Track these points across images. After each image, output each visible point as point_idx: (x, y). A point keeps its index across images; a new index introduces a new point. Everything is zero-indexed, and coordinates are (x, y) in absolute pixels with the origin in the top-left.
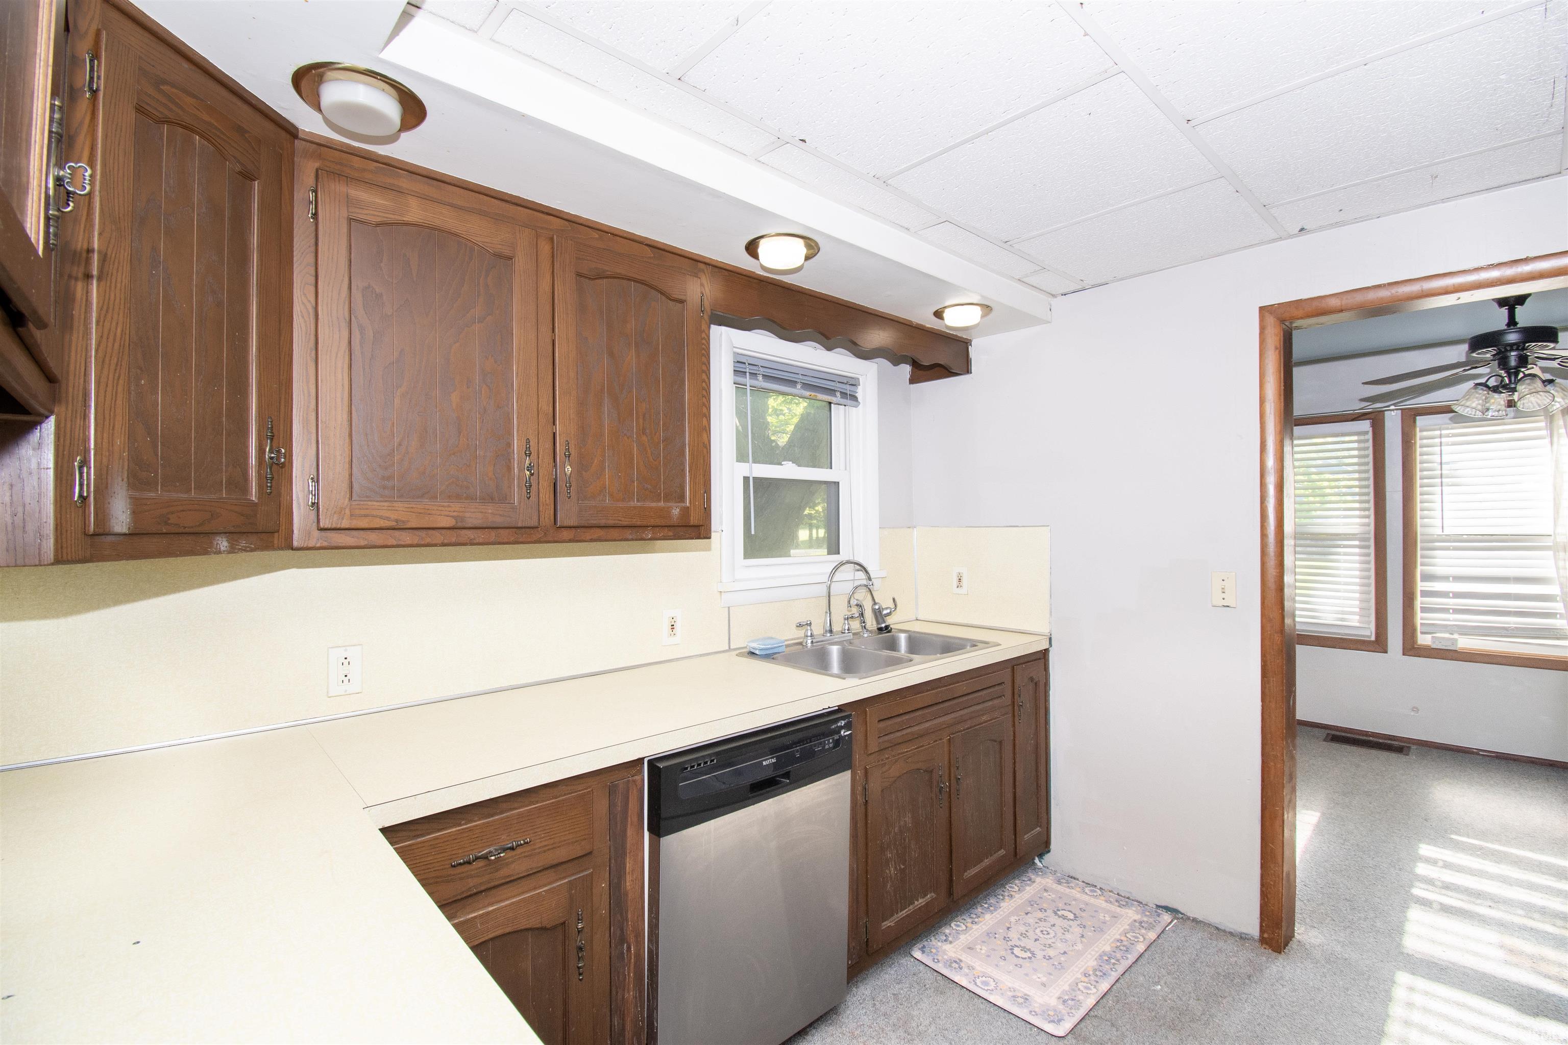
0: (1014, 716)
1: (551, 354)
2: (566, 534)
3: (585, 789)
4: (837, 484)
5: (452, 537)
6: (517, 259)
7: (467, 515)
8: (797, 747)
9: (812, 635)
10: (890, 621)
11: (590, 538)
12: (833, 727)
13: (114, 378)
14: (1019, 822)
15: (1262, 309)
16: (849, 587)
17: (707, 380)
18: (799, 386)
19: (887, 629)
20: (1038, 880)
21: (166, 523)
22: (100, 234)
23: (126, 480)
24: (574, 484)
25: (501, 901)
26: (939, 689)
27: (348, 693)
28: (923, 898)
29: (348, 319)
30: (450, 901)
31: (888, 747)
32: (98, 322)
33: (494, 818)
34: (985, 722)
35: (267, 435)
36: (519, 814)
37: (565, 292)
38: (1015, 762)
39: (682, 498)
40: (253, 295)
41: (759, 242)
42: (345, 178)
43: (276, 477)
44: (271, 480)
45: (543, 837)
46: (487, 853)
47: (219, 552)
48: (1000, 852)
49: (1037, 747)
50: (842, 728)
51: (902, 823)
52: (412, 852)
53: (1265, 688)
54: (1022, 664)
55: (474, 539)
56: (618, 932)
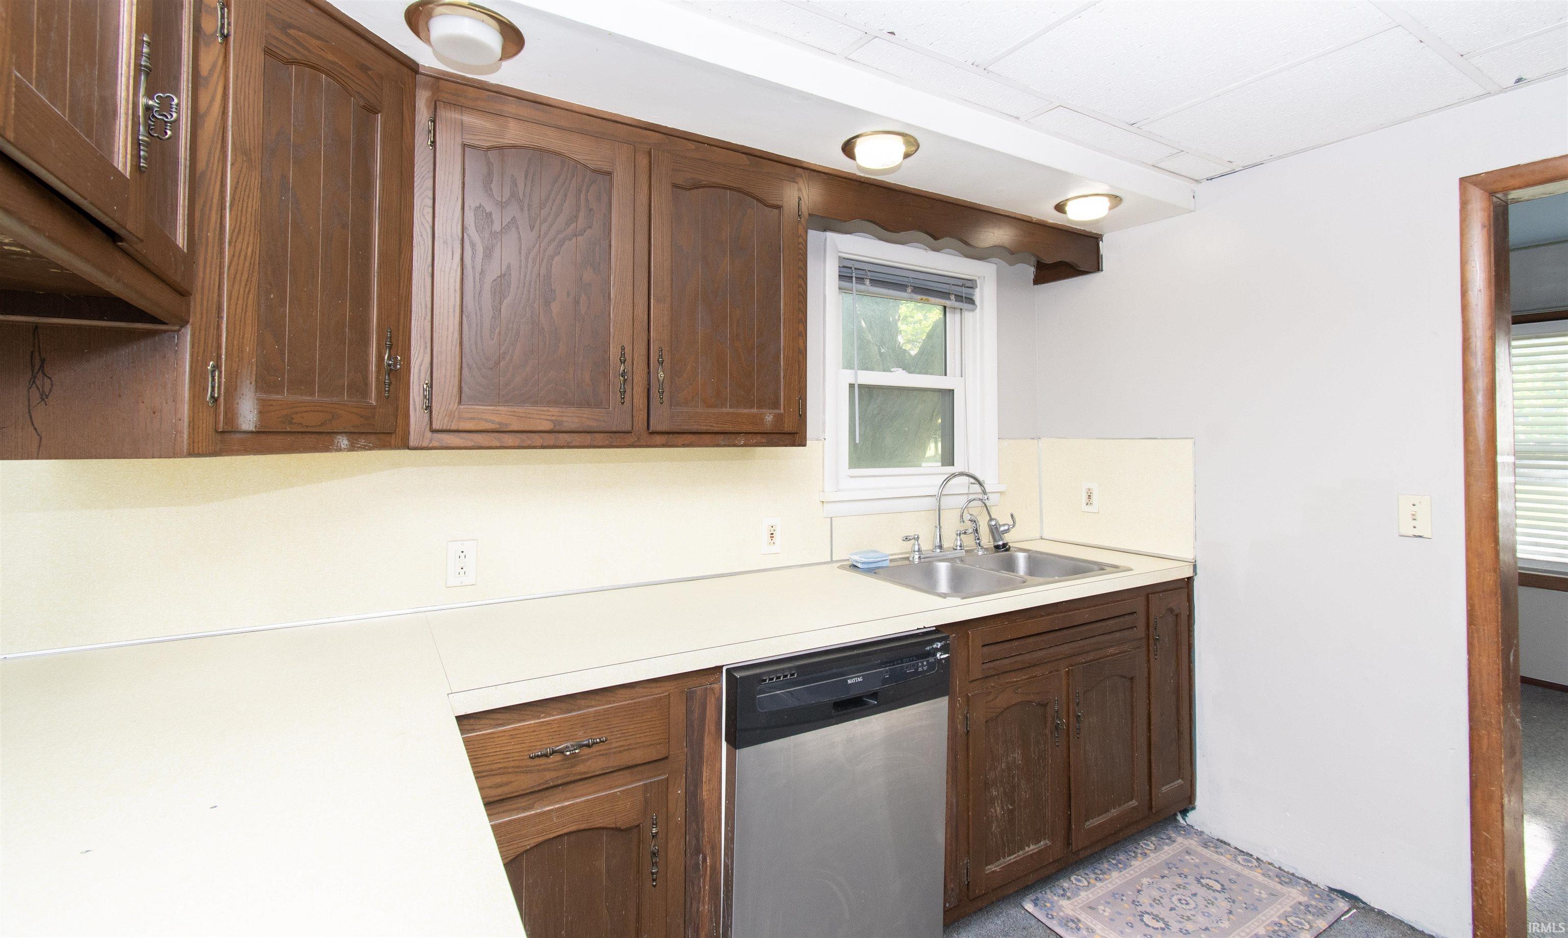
0: (1149, 651)
1: (647, 263)
2: (658, 439)
3: (662, 693)
4: (952, 391)
5: (550, 439)
6: (615, 174)
7: (564, 419)
8: (886, 667)
9: (919, 550)
10: (1008, 538)
11: (683, 443)
12: (928, 648)
13: (244, 292)
14: (1154, 771)
15: (1464, 182)
16: (963, 500)
17: (804, 287)
18: (909, 290)
19: (1005, 547)
20: (1180, 839)
21: (291, 423)
22: (232, 164)
23: (254, 383)
24: (667, 389)
25: (576, 797)
26: (1055, 616)
27: (463, 584)
28: (1035, 844)
29: (460, 236)
30: (528, 791)
31: (995, 675)
32: (230, 243)
33: (571, 714)
34: (1112, 655)
35: (386, 344)
36: (596, 712)
37: (661, 202)
38: (1150, 702)
39: (775, 405)
40: (375, 217)
41: (855, 143)
42: (460, 107)
43: (394, 382)
44: (389, 385)
45: (619, 738)
46: (563, 748)
47: (339, 450)
48: (1130, 803)
49: (1177, 691)
50: (937, 650)
51: (1010, 759)
52: (493, 740)
53: (1473, 637)
54: (1159, 592)
55: (571, 442)
56: (694, 842)
